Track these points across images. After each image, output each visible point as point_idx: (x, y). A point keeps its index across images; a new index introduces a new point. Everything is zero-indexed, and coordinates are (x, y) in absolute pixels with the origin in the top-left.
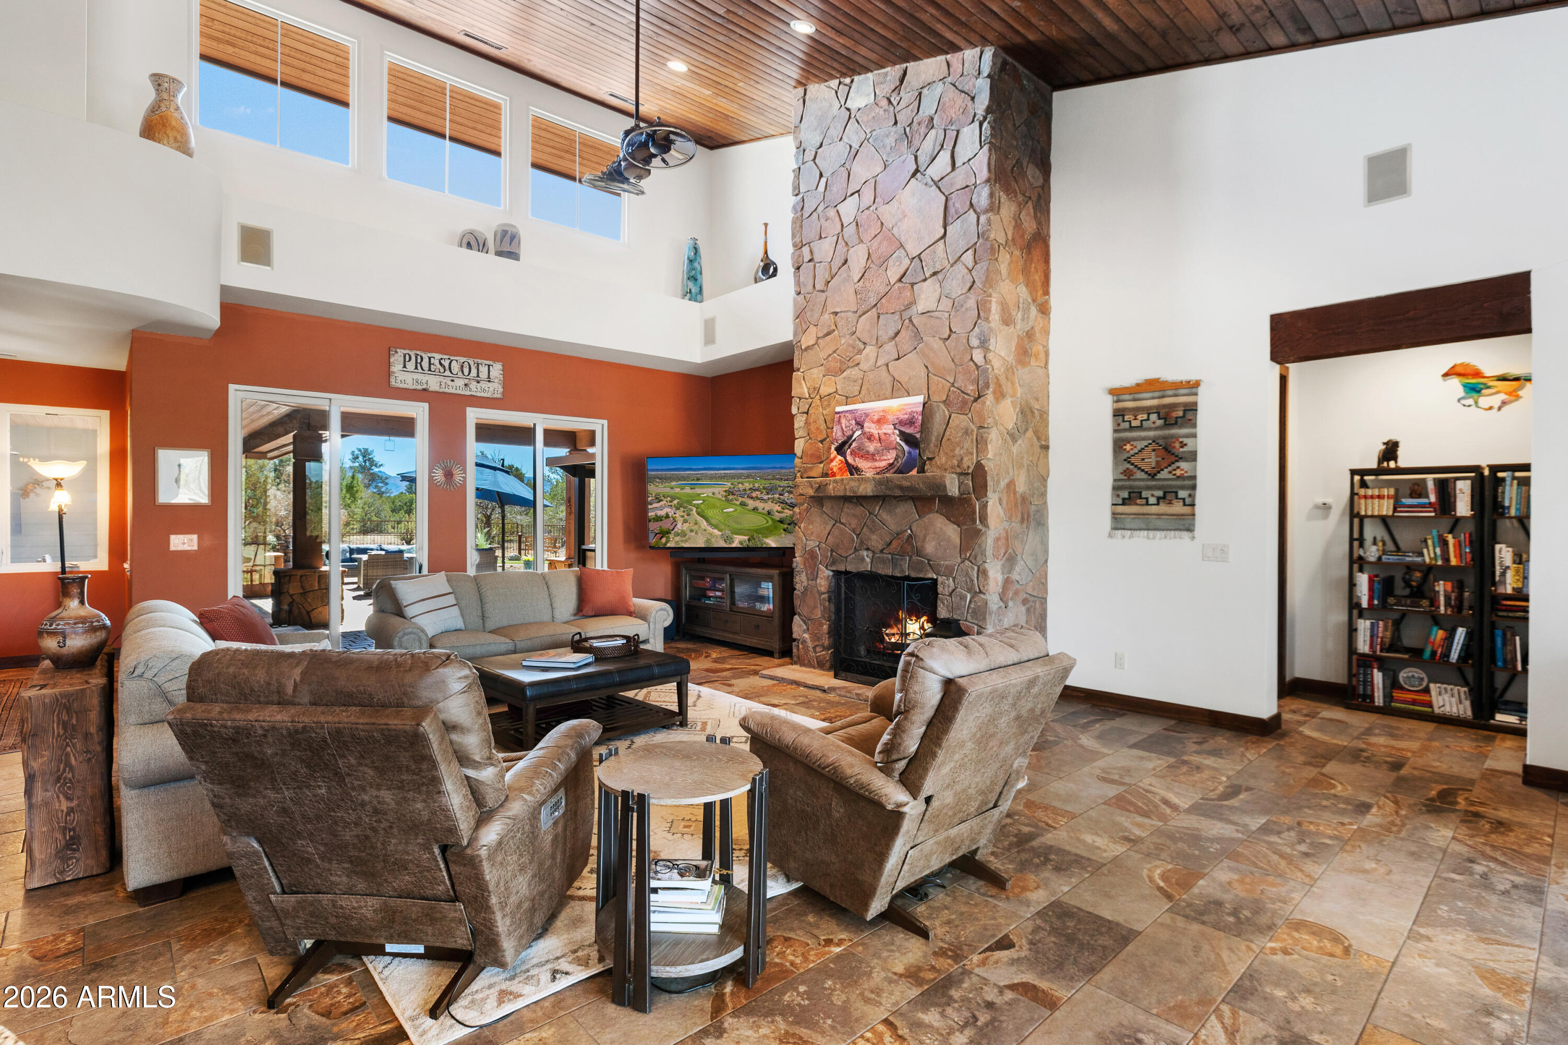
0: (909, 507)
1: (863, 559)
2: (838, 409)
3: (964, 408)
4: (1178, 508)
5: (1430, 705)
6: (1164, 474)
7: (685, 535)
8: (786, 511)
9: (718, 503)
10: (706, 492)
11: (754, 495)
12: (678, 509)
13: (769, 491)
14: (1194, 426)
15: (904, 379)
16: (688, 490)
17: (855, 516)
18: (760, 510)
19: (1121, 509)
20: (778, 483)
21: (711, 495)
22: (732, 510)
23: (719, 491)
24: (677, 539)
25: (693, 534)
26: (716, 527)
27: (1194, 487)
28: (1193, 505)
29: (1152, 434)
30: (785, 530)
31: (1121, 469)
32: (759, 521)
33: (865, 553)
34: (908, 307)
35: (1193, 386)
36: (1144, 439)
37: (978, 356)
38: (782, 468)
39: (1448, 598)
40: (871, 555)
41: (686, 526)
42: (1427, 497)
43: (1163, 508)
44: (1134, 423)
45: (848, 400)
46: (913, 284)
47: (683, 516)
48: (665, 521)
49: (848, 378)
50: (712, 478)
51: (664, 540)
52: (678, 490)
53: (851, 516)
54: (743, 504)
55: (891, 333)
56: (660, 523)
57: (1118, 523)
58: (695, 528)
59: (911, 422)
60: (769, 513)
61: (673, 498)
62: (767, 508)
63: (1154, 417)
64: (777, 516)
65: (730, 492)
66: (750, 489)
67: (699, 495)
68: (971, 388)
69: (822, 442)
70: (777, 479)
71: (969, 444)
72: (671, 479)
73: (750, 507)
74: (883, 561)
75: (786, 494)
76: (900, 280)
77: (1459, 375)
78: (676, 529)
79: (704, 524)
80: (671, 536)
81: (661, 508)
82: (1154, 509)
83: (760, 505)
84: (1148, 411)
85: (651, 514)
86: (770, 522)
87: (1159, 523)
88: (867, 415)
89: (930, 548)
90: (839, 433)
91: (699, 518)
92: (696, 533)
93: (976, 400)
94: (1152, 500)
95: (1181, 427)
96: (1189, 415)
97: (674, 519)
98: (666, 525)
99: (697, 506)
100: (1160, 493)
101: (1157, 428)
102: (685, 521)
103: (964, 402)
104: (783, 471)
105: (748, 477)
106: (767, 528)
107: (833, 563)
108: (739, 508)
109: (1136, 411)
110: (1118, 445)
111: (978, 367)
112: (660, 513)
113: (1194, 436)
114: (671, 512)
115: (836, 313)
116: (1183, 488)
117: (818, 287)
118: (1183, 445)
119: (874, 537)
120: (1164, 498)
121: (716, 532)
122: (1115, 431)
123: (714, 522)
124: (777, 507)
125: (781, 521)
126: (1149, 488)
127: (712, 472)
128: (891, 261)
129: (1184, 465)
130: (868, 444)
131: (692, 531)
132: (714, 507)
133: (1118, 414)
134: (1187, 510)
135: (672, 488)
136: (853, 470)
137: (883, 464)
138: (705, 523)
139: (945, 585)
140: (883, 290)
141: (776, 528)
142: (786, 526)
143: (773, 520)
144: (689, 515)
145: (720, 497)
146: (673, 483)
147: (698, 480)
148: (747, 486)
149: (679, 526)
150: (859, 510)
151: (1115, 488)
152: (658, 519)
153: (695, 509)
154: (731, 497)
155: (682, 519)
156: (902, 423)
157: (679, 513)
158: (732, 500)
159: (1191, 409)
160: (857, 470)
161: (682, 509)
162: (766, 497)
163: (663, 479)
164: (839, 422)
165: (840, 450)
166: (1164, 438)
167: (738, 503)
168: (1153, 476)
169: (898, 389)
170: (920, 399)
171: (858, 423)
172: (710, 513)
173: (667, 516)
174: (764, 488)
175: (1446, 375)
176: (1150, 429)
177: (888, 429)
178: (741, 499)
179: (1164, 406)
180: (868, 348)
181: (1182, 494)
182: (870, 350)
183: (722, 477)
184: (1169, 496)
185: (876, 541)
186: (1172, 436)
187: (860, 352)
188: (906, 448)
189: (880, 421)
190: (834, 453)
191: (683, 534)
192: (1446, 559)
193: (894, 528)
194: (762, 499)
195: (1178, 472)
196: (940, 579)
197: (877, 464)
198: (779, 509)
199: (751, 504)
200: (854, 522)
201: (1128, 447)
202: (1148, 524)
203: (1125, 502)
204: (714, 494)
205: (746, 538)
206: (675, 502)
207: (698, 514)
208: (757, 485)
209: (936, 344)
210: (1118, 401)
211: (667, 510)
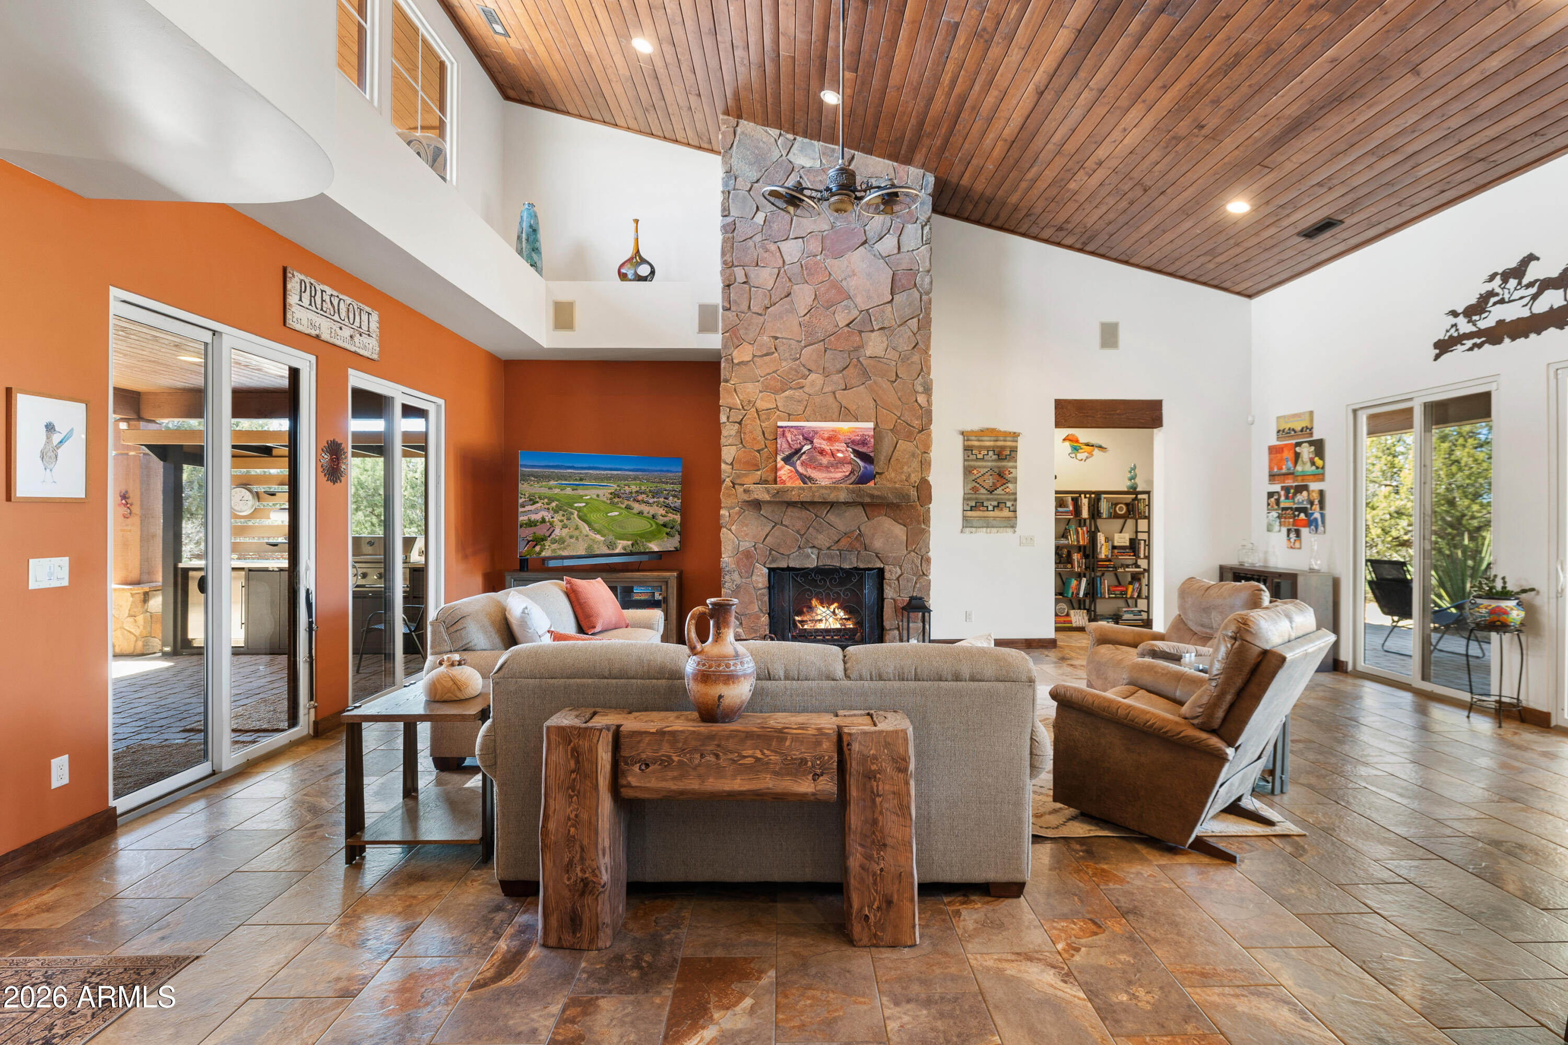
0: (860, 511)
1: (808, 556)
2: (780, 424)
3: (909, 437)
4: (1006, 513)
5: (1071, 622)
6: (999, 491)
7: (563, 542)
8: (670, 515)
9: (602, 507)
10: (590, 494)
11: (640, 498)
12: (556, 512)
13: (655, 494)
14: (1016, 461)
15: (853, 407)
16: (569, 491)
17: (799, 518)
18: (645, 514)
19: (970, 513)
20: (664, 486)
21: (595, 497)
22: (617, 513)
23: (604, 493)
24: (554, 546)
25: (573, 540)
26: (599, 532)
27: (1015, 500)
28: (1015, 511)
29: (989, 464)
30: (667, 534)
31: (970, 486)
32: (643, 525)
33: (809, 550)
34: (857, 349)
35: (1015, 436)
36: (985, 467)
37: (921, 399)
38: (668, 471)
39: (1078, 562)
40: (816, 551)
41: (565, 531)
42: (1067, 507)
43: (997, 513)
44: (979, 456)
45: (790, 417)
46: (860, 332)
47: (562, 521)
48: (540, 526)
49: (790, 398)
50: (596, 478)
51: (538, 549)
52: (557, 491)
53: (795, 519)
54: (628, 508)
55: (839, 366)
56: (534, 529)
57: (967, 522)
58: (576, 533)
59: (864, 443)
60: (654, 517)
61: (551, 500)
62: (652, 512)
63: (991, 453)
64: (661, 520)
65: (615, 495)
66: (637, 492)
67: (581, 496)
68: (916, 423)
69: (758, 451)
70: (663, 483)
71: (915, 464)
72: (548, 478)
73: (635, 511)
74: (832, 557)
75: (671, 498)
76: (848, 325)
77: (1070, 440)
78: (553, 536)
79: (585, 528)
80: (547, 543)
81: (536, 512)
82: (991, 514)
83: (645, 509)
84: (988, 449)
85: (522, 518)
86: (654, 526)
87: (994, 523)
88: (816, 433)
89: (878, 544)
90: (785, 446)
91: (581, 523)
92: (577, 539)
93: (920, 432)
94: (990, 508)
95: (1009, 461)
96: (1013, 454)
97: (551, 524)
98: (541, 531)
99: (579, 510)
100: (995, 503)
101: (993, 461)
102: (565, 526)
103: (910, 433)
104: (670, 474)
105: (635, 479)
106: (651, 533)
107: (773, 561)
108: (625, 512)
109: (980, 448)
110: (968, 471)
111: (921, 407)
112: (534, 517)
113: (1016, 467)
114: (548, 516)
115: (776, 338)
116: (1009, 500)
117: (754, 308)
118: (1010, 473)
119: (821, 537)
120: (998, 506)
121: (599, 537)
122: (965, 460)
123: (597, 526)
124: (662, 511)
125: (665, 525)
126: (988, 500)
127: (598, 472)
128: (839, 308)
129: (1010, 485)
130: (819, 457)
131: (571, 537)
132: (598, 510)
133: (967, 449)
134: (1011, 514)
135: (550, 488)
136: (804, 478)
137: (839, 475)
138: (587, 528)
139: (891, 573)
140: (831, 329)
141: (659, 532)
142: (669, 530)
143: (657, 524)
144: (568, 519)
145: (605, 499)
146: (552, 483)
147: (581, 480)
148: (634, 488)
149: (557, 532)
150: (805, 514)
151: (964, 499)
152: (531, 524)
153: (576, 513)
154: (616, 500)
155: (561, 524)
156: (853, 442)
157: (558, 517)
158: (617, 503)
159: (1014, 450)
160: (810, 478)
161: (561, 513)
162: (651, 501)
163: (539, 478)
164: (784, 434)
165: (787, 460)
166: (999, 467)
167: (624, 506)
168: (991, 492)
169: (845, 414)
170: (871, 425)
171: (806, 439)
172: (593, 517)
173: (543, 521)
174: (650, 491)
175: (1064, 440)
176: (988, 461)
177: (842, 446)
178: (626, 503)
179: (998, 447)
180: (813, 377)
181: (1009, 504)
182: (815, 378)
183: (609, 478)
184: (1002, 505)
185: (823, 540)
186: (1004, 467)
187: (805, 377)
188: (861, 463)
189: (831, 439)
190: (780, 463)
191: (561, 541)
192: (1078, 541)
193: (842, 528)
194: (647, 503)
195: (1007, 490)
196: (887, 568)
197: (832, 475)
198: (664, 513)
199: (637, 507)
200: (799, 525)
201: (975, 472)
202: (988, 524)
203: (972, 509)
204: (598, 496)
205: (630, 543)
206: (554, 504)
207: (580, 518)
208: (643, 488)
209: (885, 384)
210: (968, 440)
211: (544, 513)
